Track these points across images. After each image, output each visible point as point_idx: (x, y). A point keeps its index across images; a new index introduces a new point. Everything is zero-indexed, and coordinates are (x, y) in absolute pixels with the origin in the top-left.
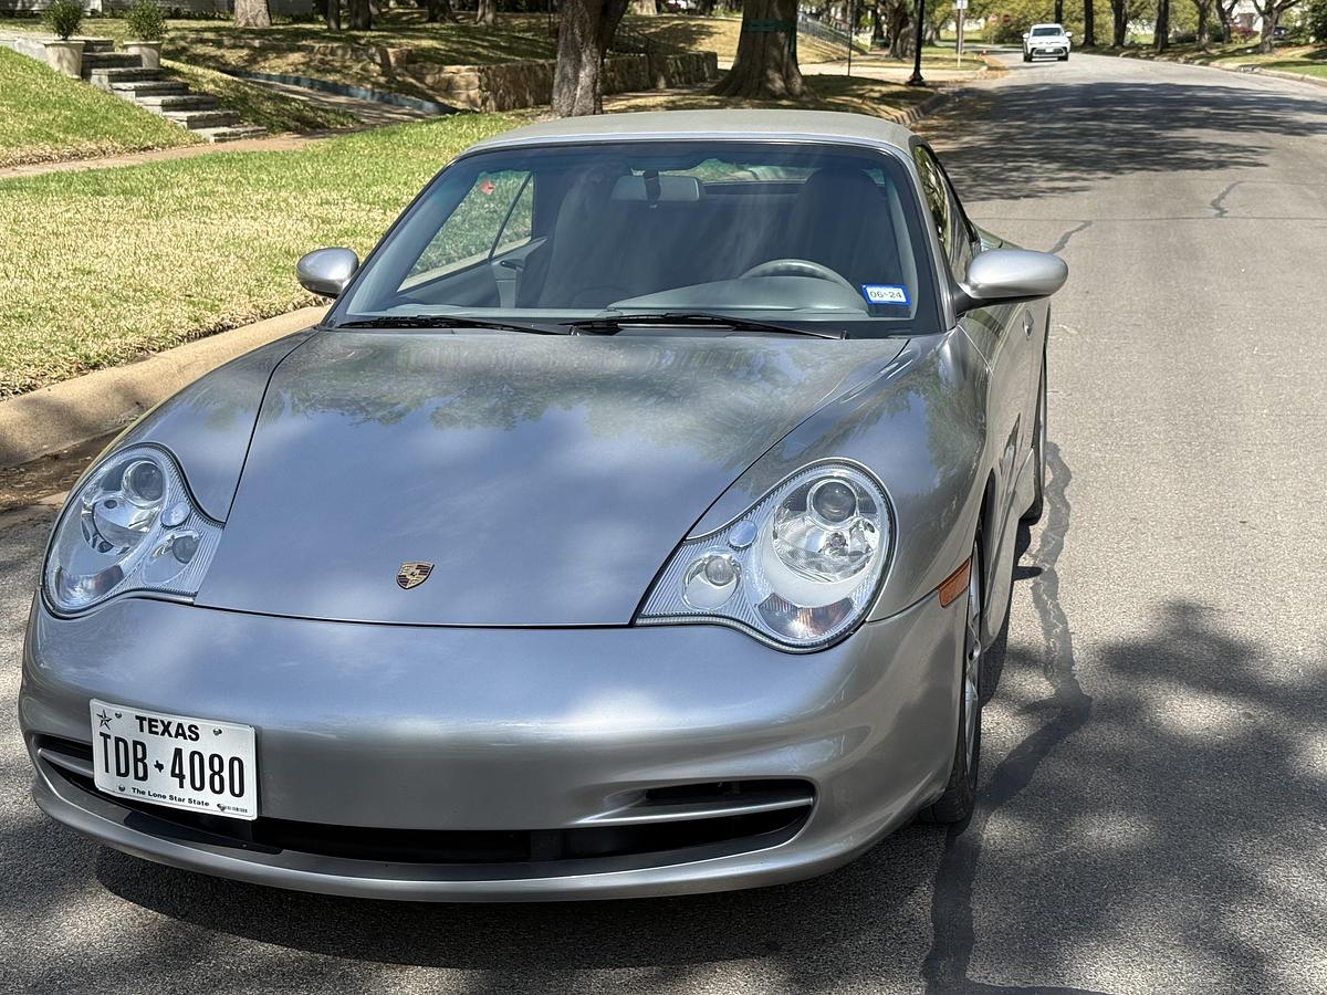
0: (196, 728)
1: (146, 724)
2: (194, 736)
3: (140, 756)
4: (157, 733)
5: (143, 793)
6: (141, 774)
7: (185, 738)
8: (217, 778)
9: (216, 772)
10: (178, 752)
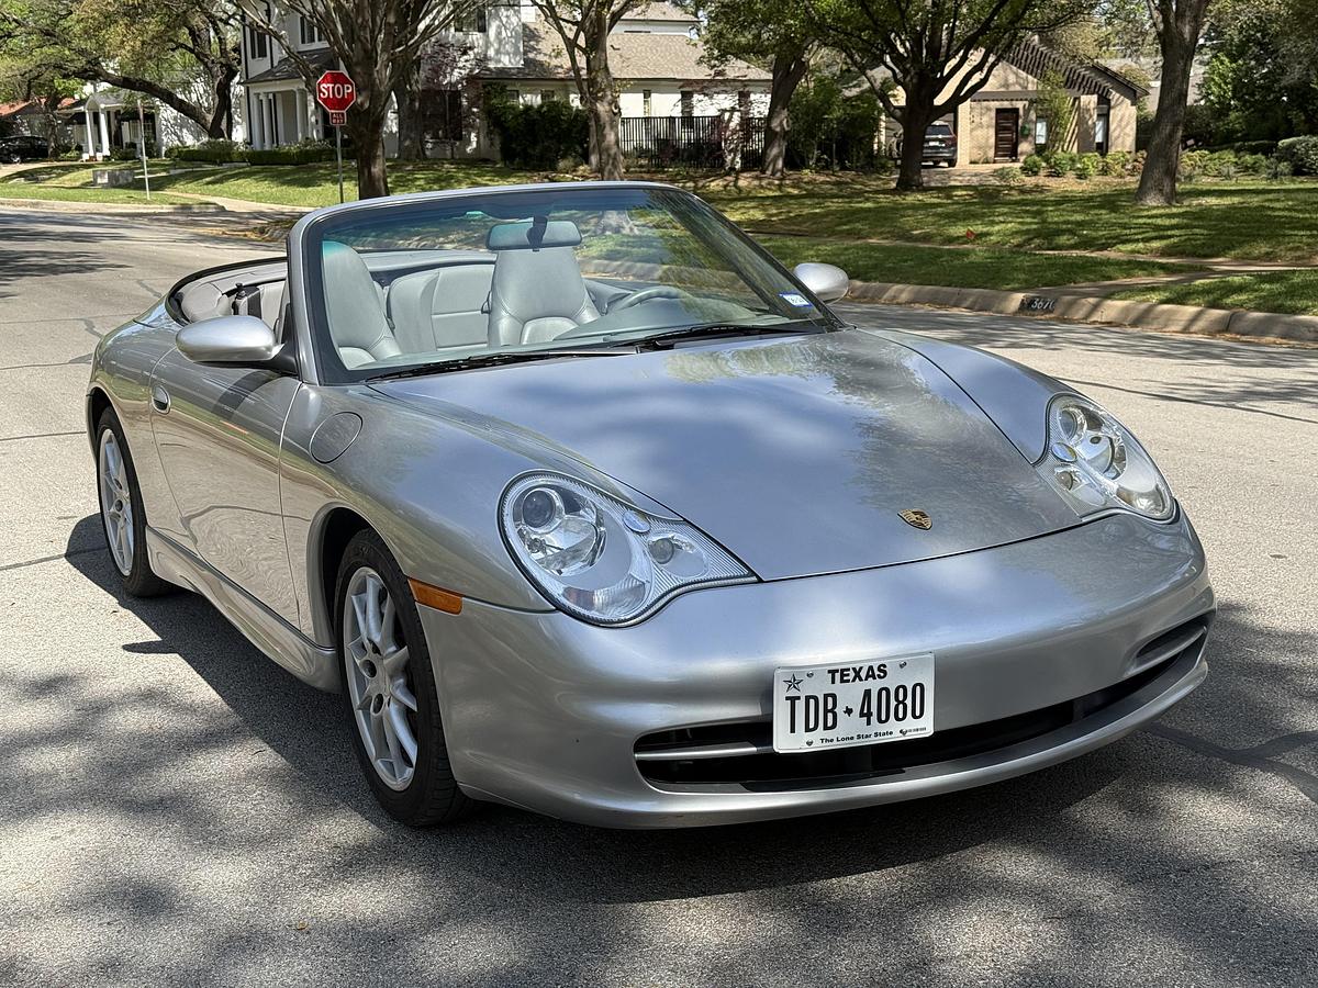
0: (885, 666)
1: (838, 675)
2: (882, 674)
3: (830, 707)
4: (848, 681)
5: (832, 741)
6: (830, 724)
7: (875, 678)
8: (901, 706)
9: (901, 702)
10: (868, 693)
